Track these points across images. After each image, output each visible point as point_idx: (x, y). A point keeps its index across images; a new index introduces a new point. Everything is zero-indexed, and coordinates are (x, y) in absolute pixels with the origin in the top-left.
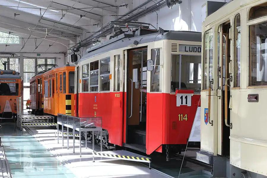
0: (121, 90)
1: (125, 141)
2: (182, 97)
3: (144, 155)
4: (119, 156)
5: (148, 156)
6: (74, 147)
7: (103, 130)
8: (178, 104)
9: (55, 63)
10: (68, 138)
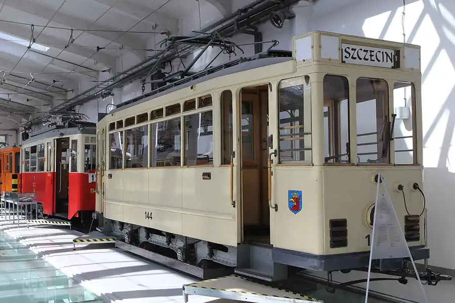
0: (52, 171)
1: (55, 212)
2: (93, 176)
3: (67, 220)
4: (48, 222)
5: (69, 221)
6: (14, 220)
7: (38, 203)
8: (90, 181)
9: (6, 141)
10: (9, 214)
